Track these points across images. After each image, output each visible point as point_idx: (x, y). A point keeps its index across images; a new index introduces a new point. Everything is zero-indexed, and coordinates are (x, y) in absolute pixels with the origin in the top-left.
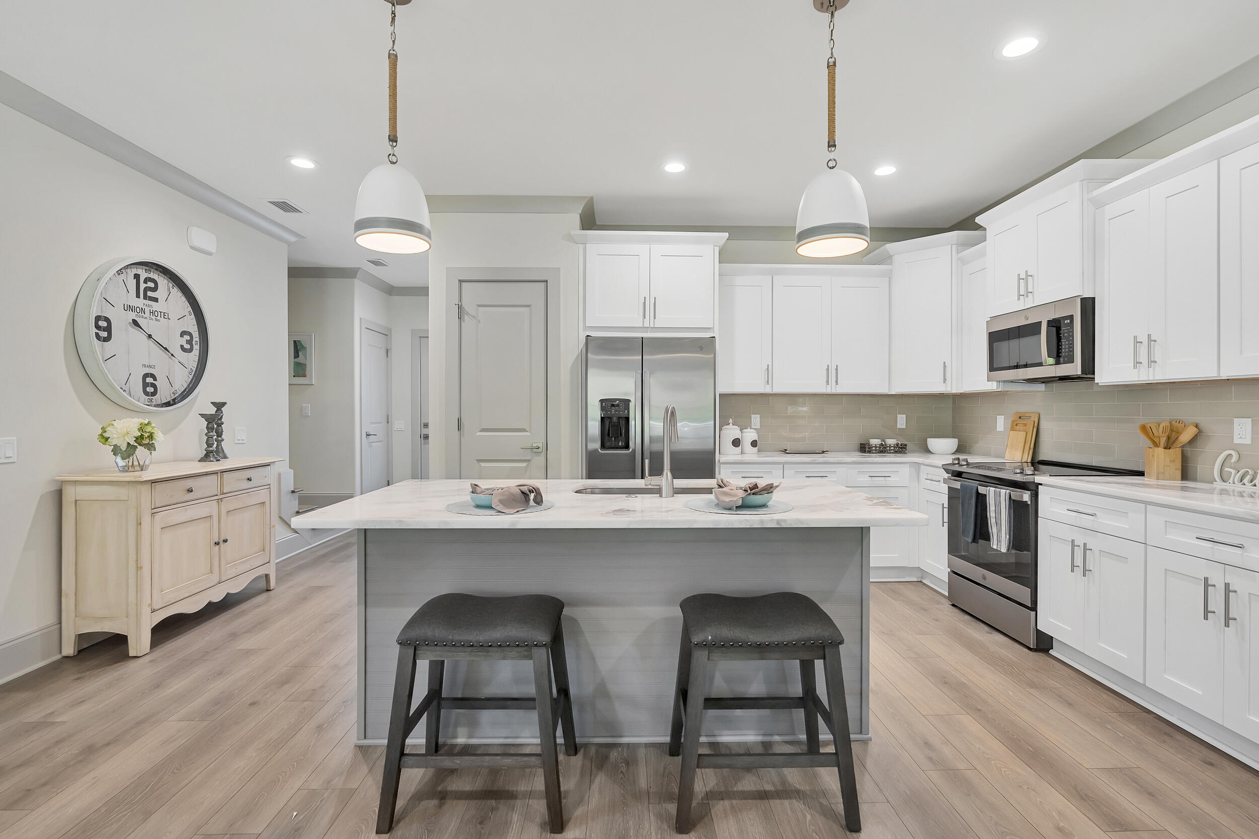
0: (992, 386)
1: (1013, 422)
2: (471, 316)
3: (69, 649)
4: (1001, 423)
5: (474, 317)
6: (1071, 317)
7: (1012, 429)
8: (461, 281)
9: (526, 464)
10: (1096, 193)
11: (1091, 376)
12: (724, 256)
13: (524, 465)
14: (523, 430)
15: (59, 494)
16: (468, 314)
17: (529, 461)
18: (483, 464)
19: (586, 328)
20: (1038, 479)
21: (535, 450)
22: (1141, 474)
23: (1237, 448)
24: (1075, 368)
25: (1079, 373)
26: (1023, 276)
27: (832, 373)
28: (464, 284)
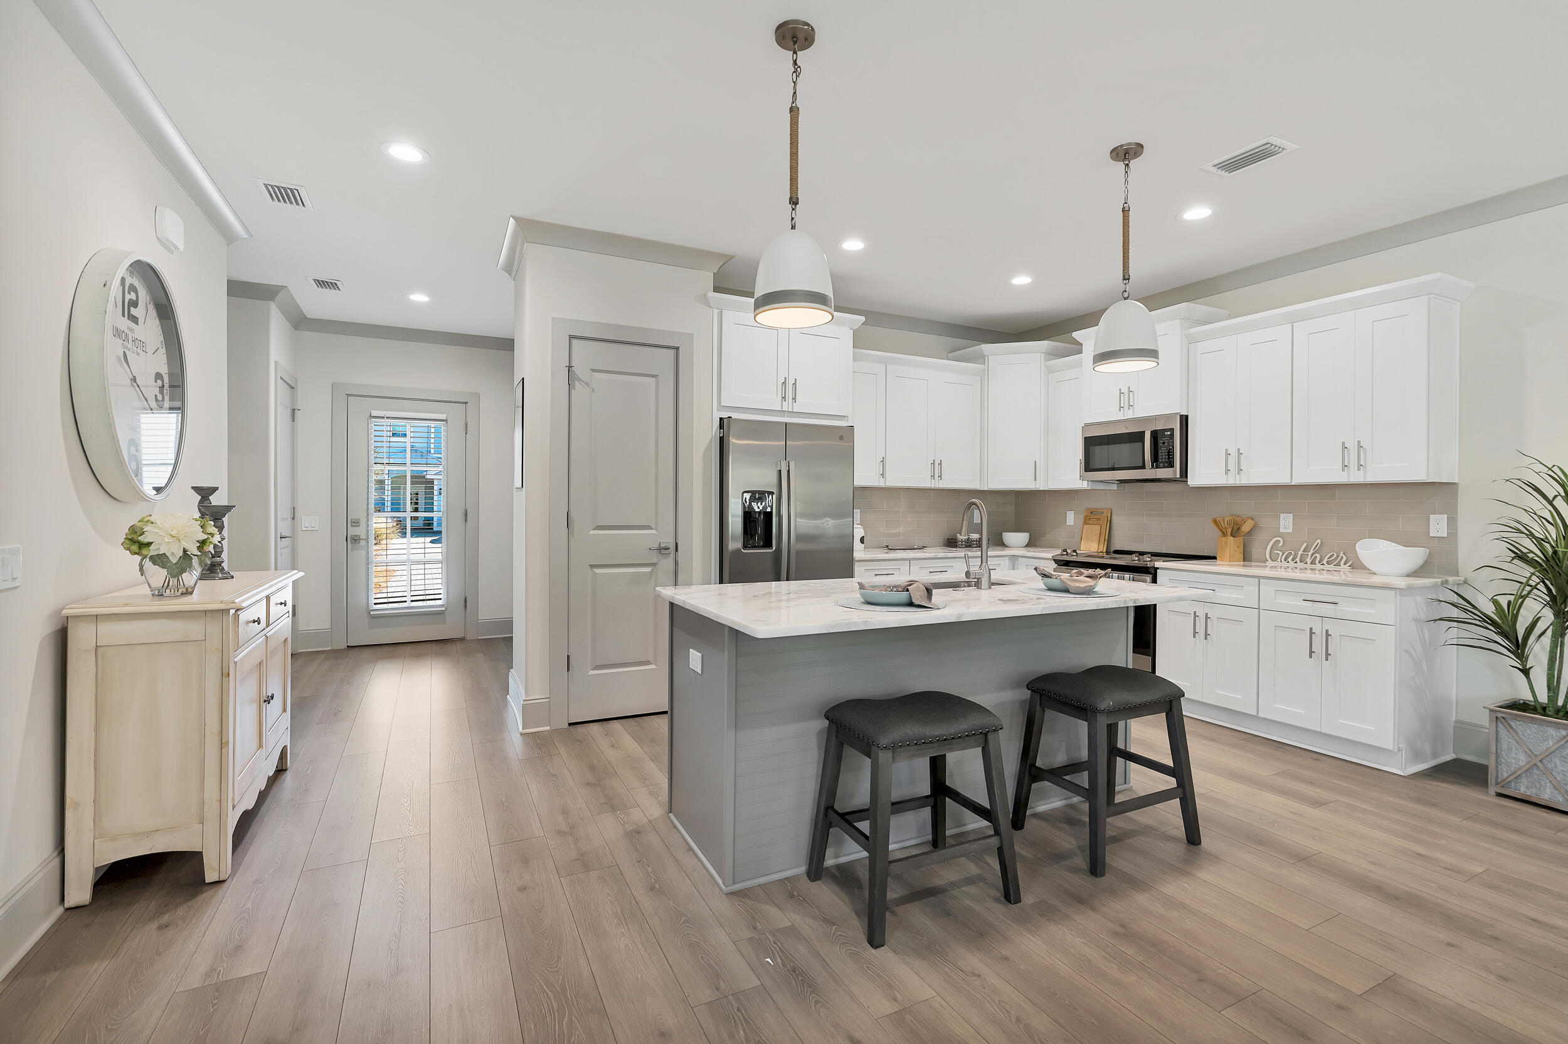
0: (1084, 485)
1: (1086, 516)
2: (584, 383)
3: (80, 892)
4: (1071, 518)
5: (587, 384)
6: (1172, 430)
7: (1086, 523)
8: (571, 337)
9: (651, 568)
10: (1193, 330)
11: (1185, 479)
12: (859, 341)
13: (649, 569)
14: (648, 527)
15: (62, 639)
16: (579, 379)
17: (654, 565)
18: (598, 571)
19: (721, 407)
20: (1157, 564)
21: (662, 550)
22: (1215, 558)
23: (1281, 535)
24: (1175, 472)
25: (1178, 476)
26: (1124, 390)
27: (937, 468)
28: (574, 341)
